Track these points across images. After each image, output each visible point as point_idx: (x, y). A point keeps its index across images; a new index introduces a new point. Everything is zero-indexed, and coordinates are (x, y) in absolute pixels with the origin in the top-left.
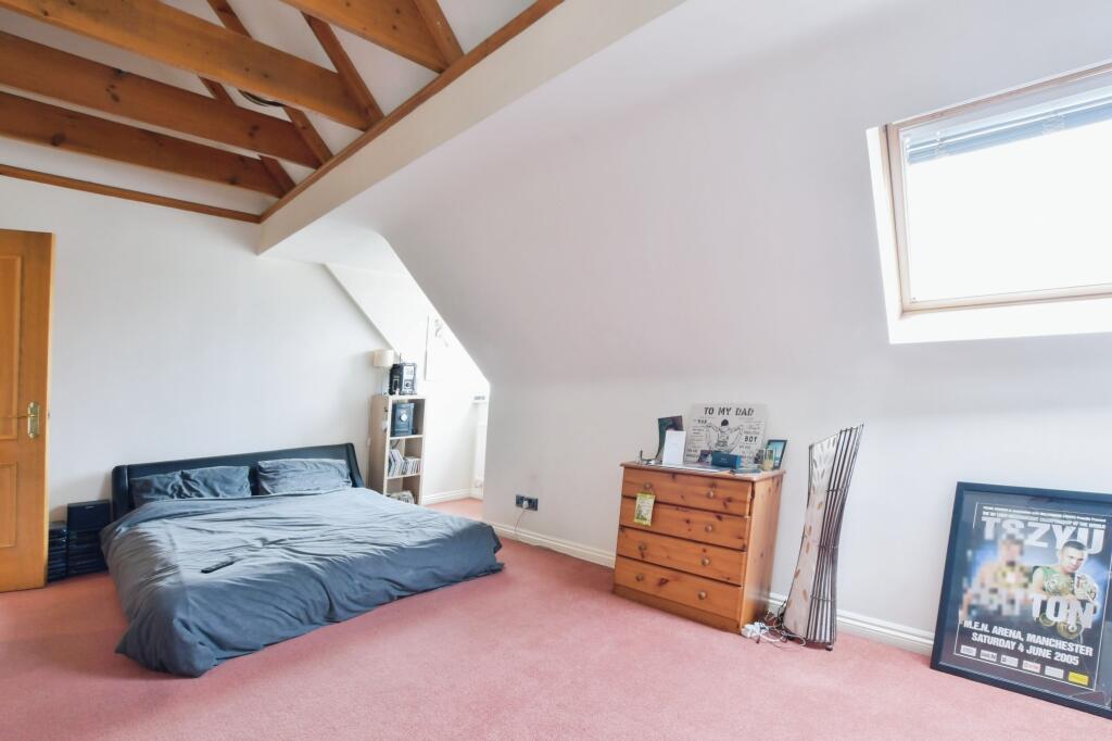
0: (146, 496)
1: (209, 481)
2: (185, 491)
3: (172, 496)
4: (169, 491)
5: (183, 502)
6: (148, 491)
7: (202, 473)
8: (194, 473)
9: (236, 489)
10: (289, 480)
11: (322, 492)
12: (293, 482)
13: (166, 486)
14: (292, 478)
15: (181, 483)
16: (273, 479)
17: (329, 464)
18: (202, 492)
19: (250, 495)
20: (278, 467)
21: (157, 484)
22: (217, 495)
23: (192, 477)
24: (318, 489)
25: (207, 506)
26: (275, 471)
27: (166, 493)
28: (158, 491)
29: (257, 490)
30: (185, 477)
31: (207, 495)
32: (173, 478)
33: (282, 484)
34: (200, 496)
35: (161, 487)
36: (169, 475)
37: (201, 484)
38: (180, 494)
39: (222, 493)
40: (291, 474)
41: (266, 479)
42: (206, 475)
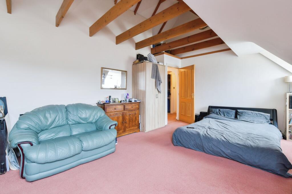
0: (211, 113)
1: (224, 112)
2: (218, 113)
3: (215, 114)
4: (215, 113)
5: (217, 116)
6: (211, 112)
7: (223, 110)
8: (221, 110)
9: (230, 115)
10: (245, 116)
11: (255, 122)
12: (246, 117)
13: (215, 111)
14: (246, 116)
15: (218, 112)
16: (241, 115)
17: (261, 114)
18: (222, 114)
19: (233, 118)
20: (243, 112)
21: (213, 111)
22: (225, 116)
23: (221, 111)
24: (254, 121)
25: (221, 118)
26: (242, 113)
27: (214, 113)
28: (213, 112)
29: (236, 117)
30: (219, 110)
31: (222, 115)
32: (217, 110)
33: (243, 117)
34: (221, 115)
35: (214, 111)
36: (216, 109)
37: (222, 112)
38: (217, 114)
39: (226, 116)
40: (246, 115)
41: (239, 115)
42: (224, 111)
